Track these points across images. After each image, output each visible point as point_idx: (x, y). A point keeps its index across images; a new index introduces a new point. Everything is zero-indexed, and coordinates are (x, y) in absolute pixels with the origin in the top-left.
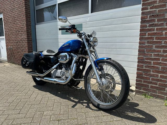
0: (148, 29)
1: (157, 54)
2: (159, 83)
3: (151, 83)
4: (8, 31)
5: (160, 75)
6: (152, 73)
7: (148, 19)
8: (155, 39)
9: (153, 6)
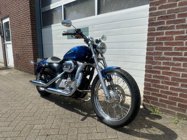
0: (156, 33)
1: (167, 62)
2: (169, 97)
3: (160, 96)
4: (14, 36)
5: (170, 86)
6: (161, 84)
7: (157, 21)
8: (164, 44)
9: (162, 6)
